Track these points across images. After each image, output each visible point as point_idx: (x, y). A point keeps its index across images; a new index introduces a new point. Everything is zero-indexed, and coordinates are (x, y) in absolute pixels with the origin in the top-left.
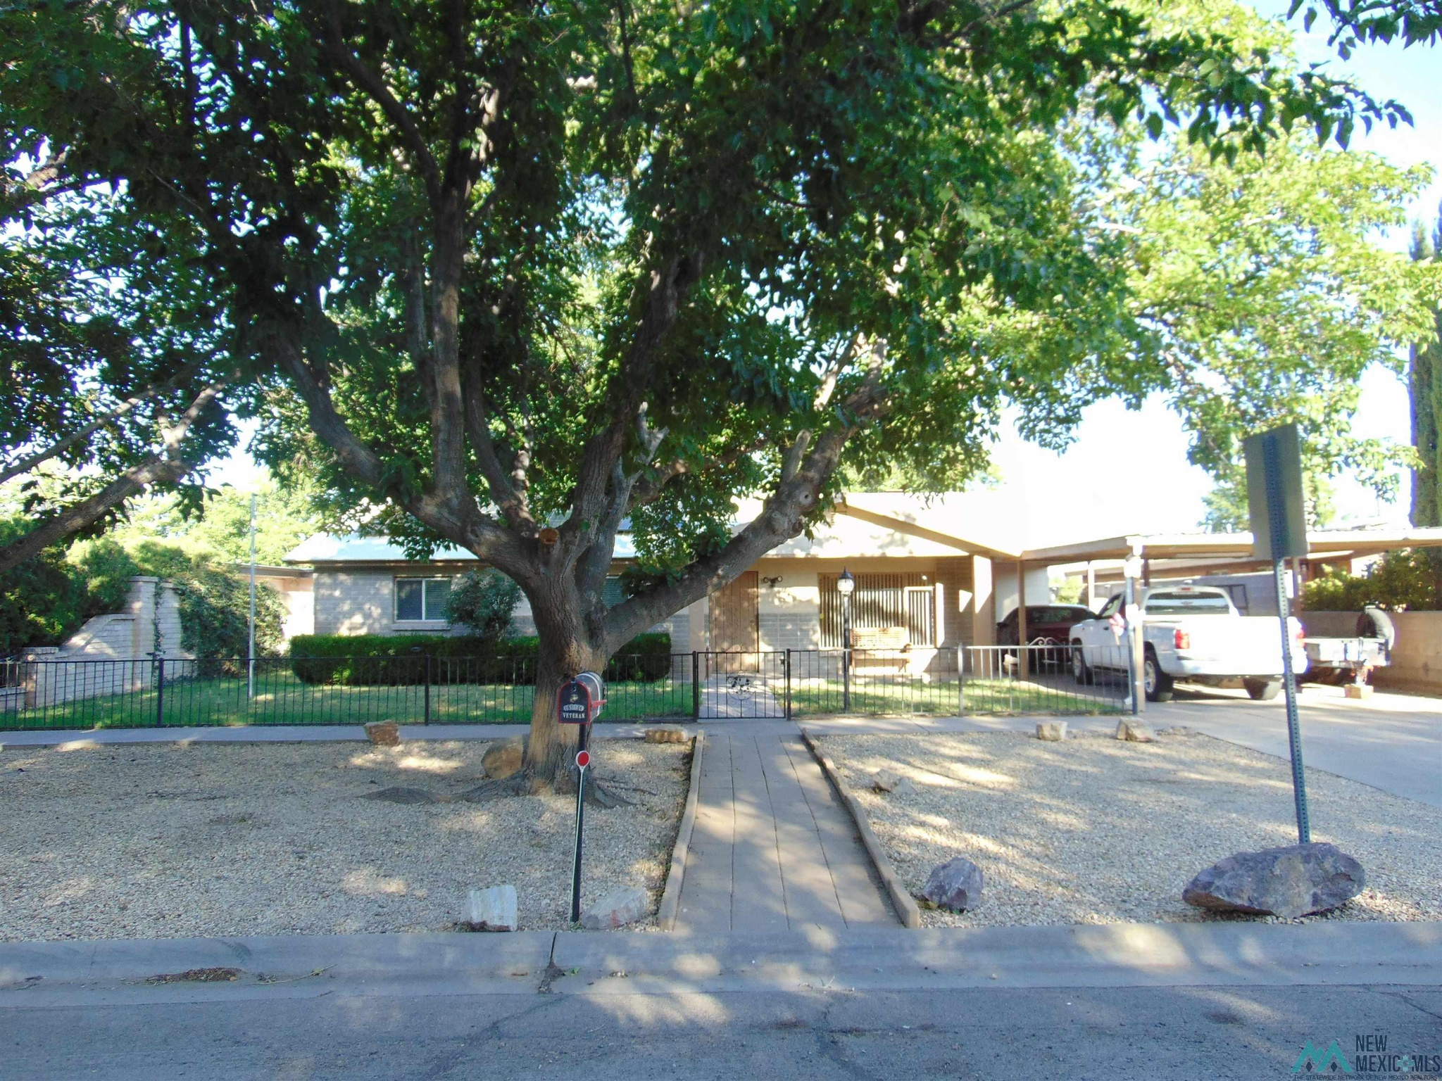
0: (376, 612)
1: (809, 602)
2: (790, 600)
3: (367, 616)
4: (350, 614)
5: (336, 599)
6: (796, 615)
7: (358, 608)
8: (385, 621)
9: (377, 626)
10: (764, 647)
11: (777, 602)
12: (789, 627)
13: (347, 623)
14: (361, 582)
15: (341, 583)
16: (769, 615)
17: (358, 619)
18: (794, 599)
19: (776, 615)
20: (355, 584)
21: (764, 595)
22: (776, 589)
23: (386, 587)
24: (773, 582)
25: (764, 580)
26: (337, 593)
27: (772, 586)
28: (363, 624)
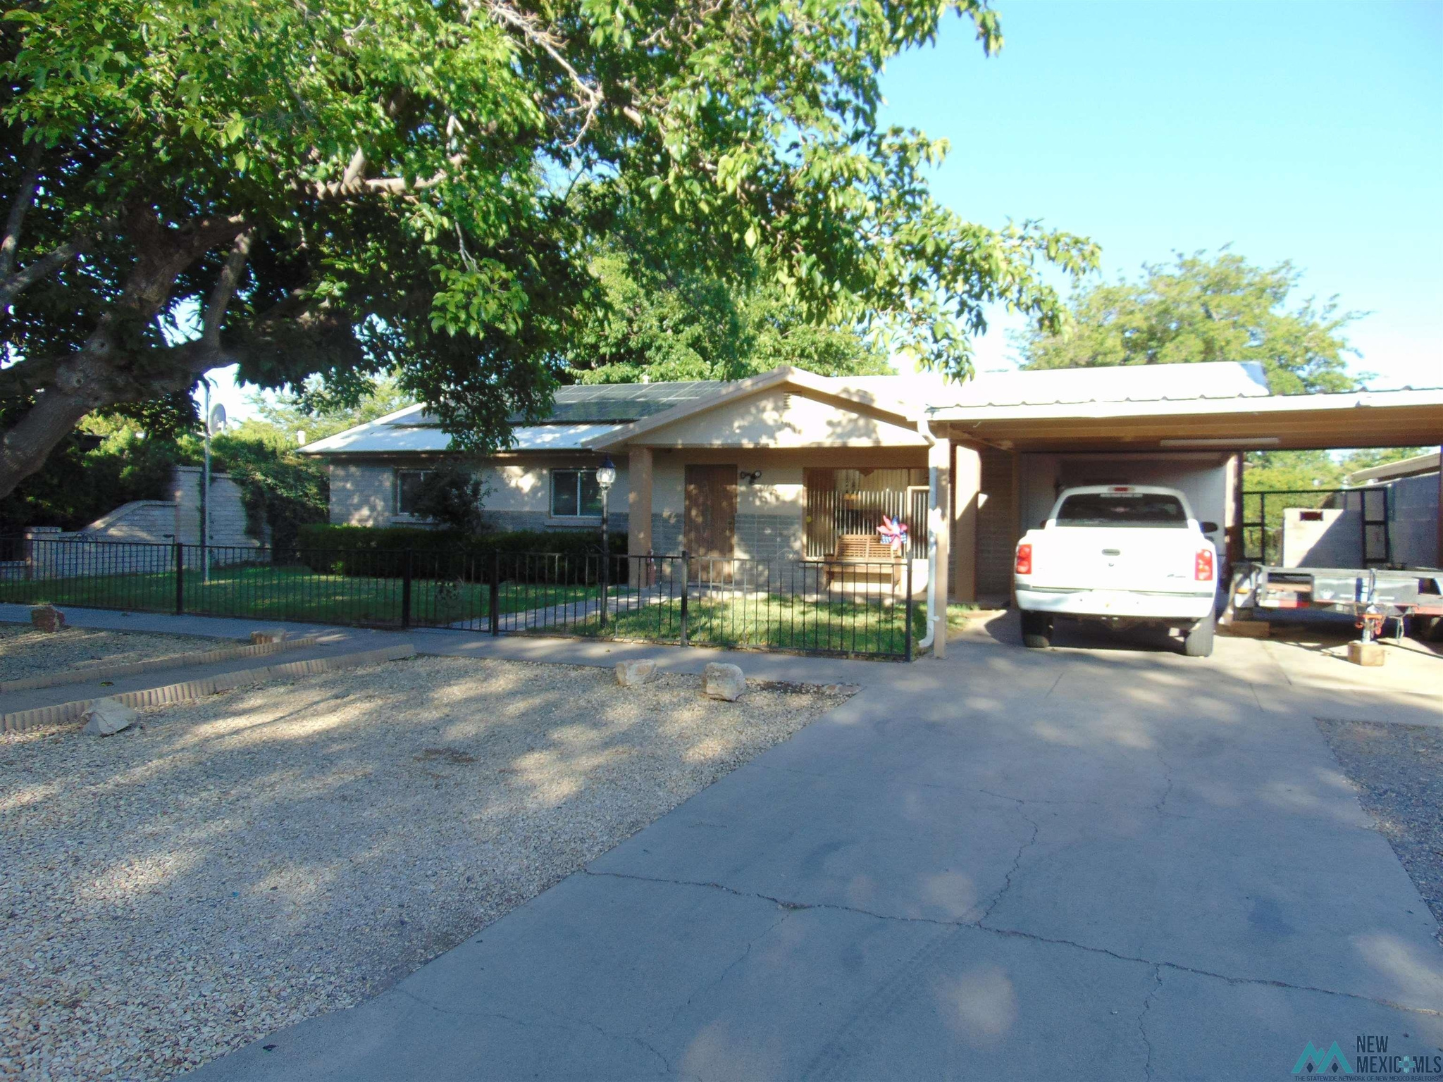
0: (380, 505)
1: (793, 503)
2: (771, 499)
3: (373, 509)
4: (358, 507)
5: (349, 491)
6: (775, 517)
7: (365, 502)
8: (387, 514)
9: (380, 518)
10: (739, 554)
11: (758, 503)
12: (768, 531)
13: (357, 516)
14: (367, 474)
15: (352, 475)
16: (746, 516)
17: (365, 512)
18: (777, 498)
19: (753, 516)
20: (362, 476)
21: (742, 493)
22: (757, 486)
23: (387, 480)
24: (753, 479)
25: (744, 475)
26: (349, 486)
27: (752, 482)
28: (369, 517)
